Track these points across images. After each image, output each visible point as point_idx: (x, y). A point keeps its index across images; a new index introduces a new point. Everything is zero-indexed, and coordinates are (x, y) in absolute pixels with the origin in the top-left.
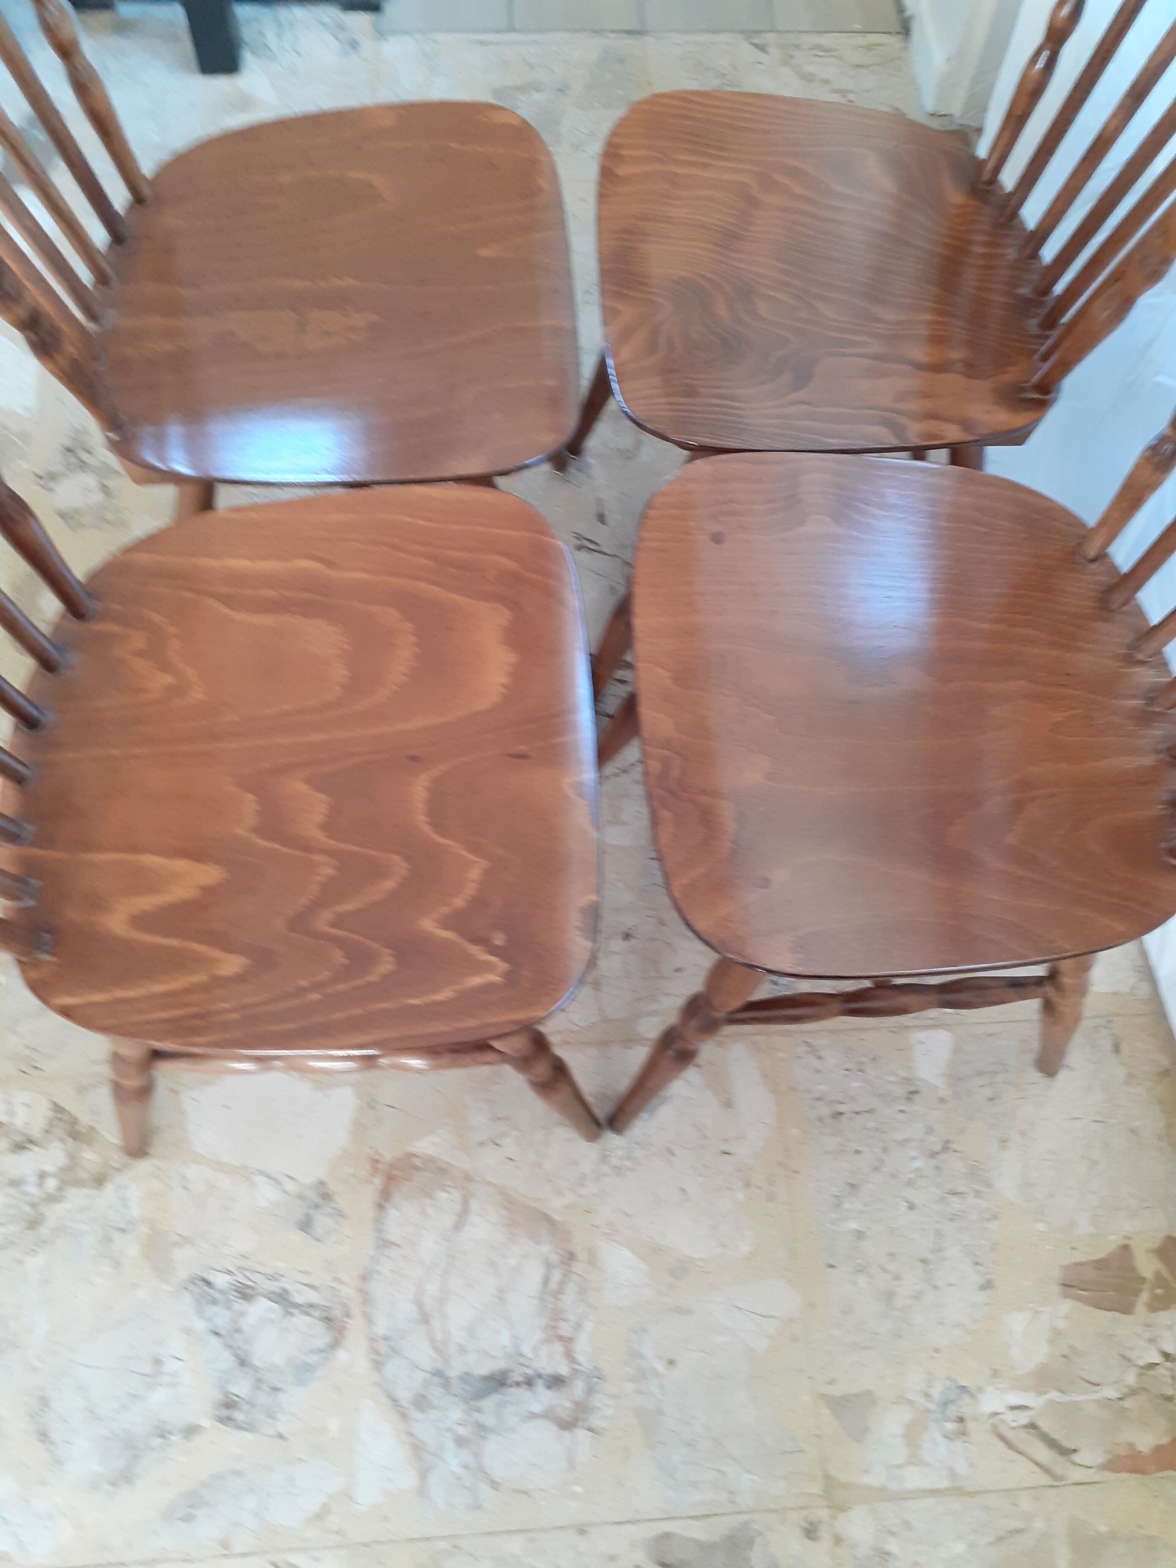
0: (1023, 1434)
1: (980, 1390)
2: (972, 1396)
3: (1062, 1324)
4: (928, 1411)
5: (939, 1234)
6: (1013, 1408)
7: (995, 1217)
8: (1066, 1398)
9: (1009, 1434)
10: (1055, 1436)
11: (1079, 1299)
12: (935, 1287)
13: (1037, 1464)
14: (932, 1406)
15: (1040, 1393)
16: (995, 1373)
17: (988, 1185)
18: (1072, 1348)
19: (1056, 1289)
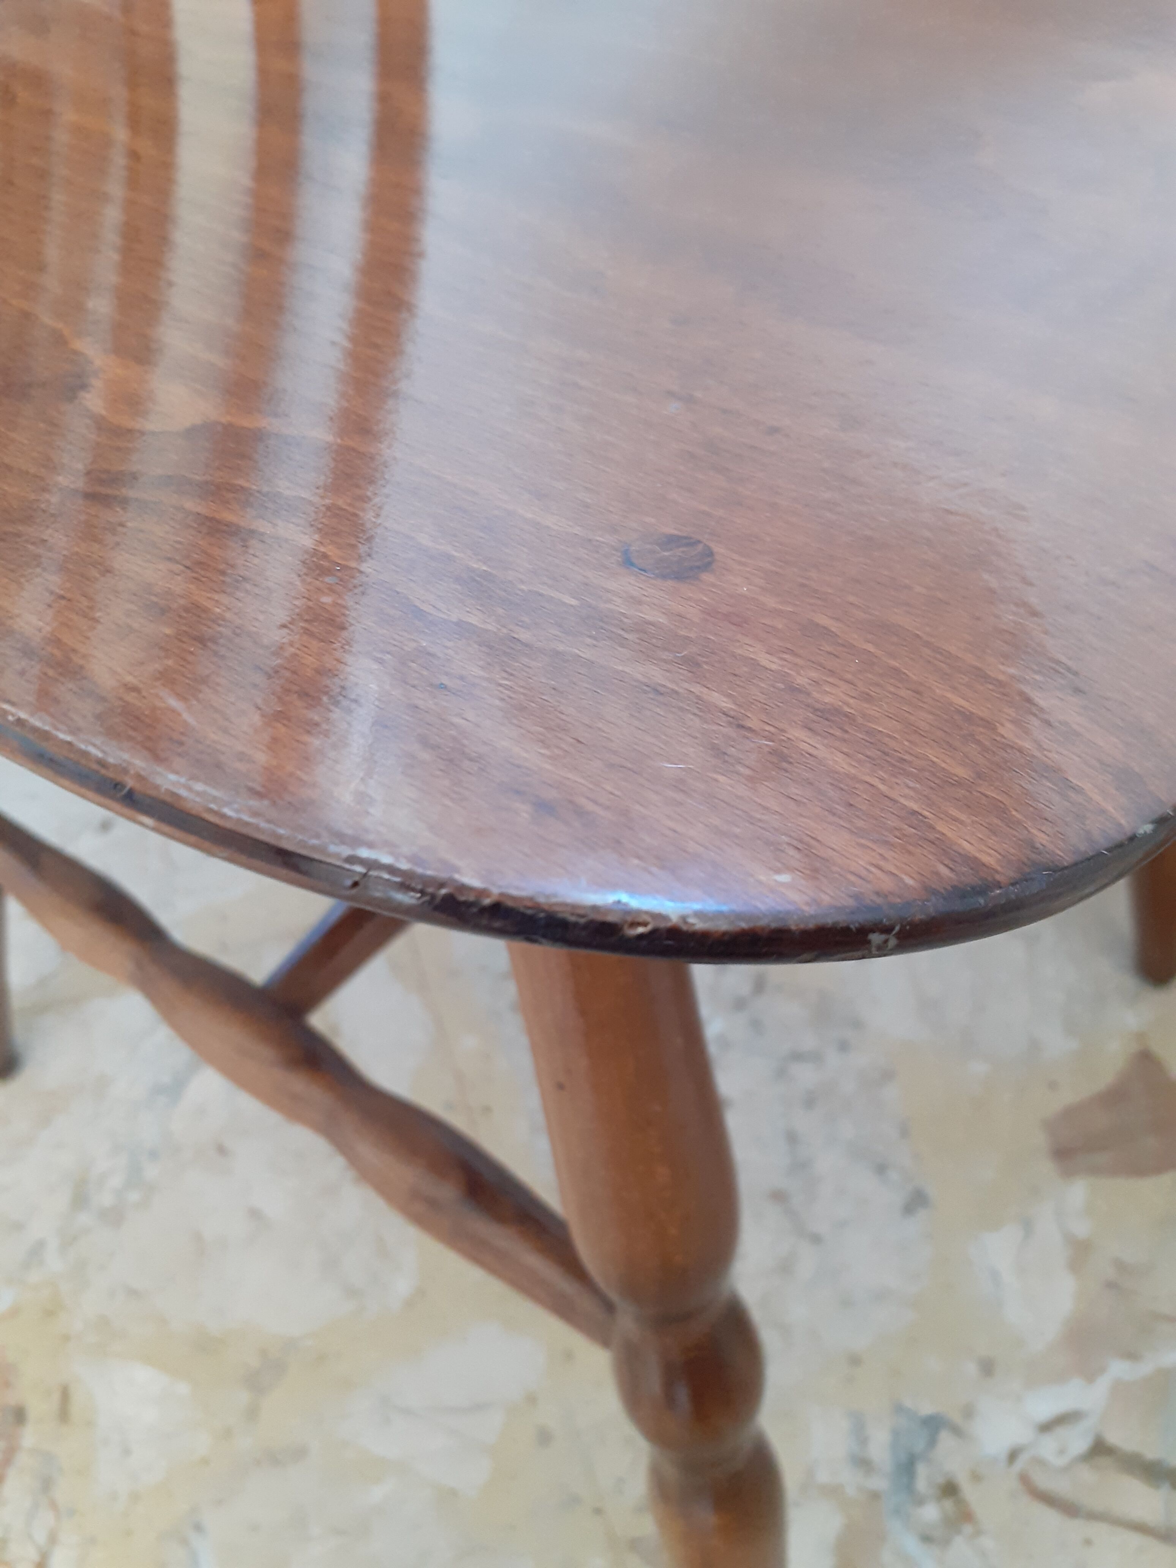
0: (1086, 1475)
1: (969, 1412)
2: (957, 1431)
3: (1081, 1229)
4: (875, 1496)
5: (792, 1138)
6: (1046, 1427)
7: (888, 1076)
8: (1146, 1368)
9: (1061, 1486)
10: (1151, 1453)
11: (1095, 1171)
12: (816, 1239)
13: (1140, 1528)
14: (879, 1483)
15: (1090, 1376)
16: (987, 1368)
17: (857, 1024)
18: (1120, 1266)
19: (1046, 1168)
